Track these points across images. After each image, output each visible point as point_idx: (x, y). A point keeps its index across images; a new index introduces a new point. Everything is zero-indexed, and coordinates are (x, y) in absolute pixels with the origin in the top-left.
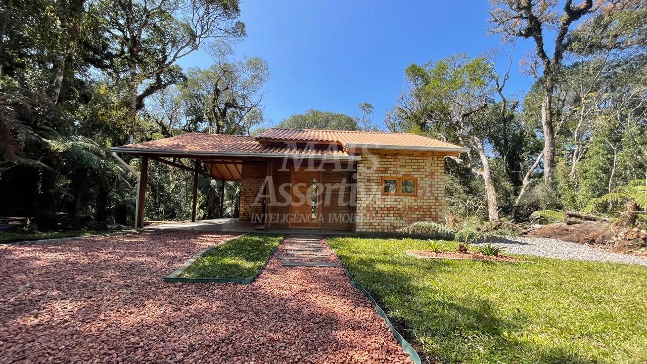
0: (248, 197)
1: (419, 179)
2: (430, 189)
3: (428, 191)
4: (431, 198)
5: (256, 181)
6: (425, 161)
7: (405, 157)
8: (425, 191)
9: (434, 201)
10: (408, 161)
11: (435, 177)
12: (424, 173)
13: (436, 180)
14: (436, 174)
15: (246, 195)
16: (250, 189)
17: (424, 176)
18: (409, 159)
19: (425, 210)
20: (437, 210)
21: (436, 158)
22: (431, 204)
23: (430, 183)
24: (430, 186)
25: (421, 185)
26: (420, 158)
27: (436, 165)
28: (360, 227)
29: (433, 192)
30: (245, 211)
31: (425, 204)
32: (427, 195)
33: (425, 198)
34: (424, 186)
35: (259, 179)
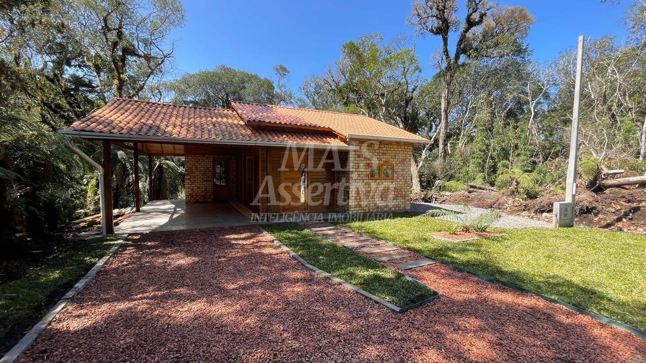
0: (195, 177)
1: (395, 165)
2: (402, 173)
3: (400, 175)
4: (403, 180)
5: (203, 158)
6: (400, 150)
7: (386, 146)
8: (398, 175)
9: (404, 183)
10: (388, 149)
11: (406, 163)
12: (399, 160)
13: (406, 165)
14: (406, 160)
15: (192, 175)
16: (196, 167)
17: (398, 162)
18: (389, 147)
19: (398, 190)
20: (406, 190)
21: (406, 147)
22: (402, 185)
23: (402, 168)
24: (402, 170)
25: (396, 170)
26: (395, 147)
27: (406, 152)
28: (352, 209)
29: (404, 175)
30: (192, 192)
31: (399, 185)
32: (400, 178)
33: (398, 180)
34: (398, 170)
35: (206, 156)
